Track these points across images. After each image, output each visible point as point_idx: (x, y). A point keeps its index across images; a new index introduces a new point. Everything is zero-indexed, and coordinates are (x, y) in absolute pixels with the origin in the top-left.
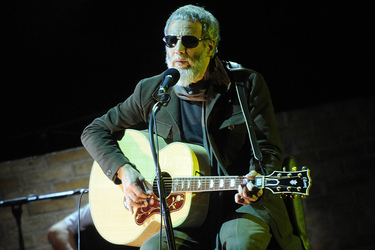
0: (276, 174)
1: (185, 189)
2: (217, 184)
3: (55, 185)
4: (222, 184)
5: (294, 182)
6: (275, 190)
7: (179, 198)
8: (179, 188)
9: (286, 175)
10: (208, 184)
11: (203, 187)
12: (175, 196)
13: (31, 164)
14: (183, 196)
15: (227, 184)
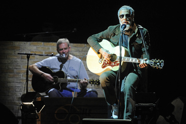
0: (153, 60)
2: (132, 60)
5: (158, 64)
6: (152, 65)
9: (156, 61)
10: (129, 60)
12: (117, 62)
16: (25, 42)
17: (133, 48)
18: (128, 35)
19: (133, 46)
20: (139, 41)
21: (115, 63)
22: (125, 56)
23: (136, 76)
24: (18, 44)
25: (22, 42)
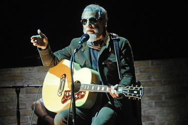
0: (128, 87)
1: (86, 89)
2: (101, 89)
3: (40, 81)
4: (103, 89)
5: (135, 92)
6: (127, 95)
7: (83, 93)
8: (83, 89)
9: (132, 88)
10: (97, 88)
11: (94, 89)
12: (81, 92)
13: (30, 70)
14: (85, 93)
15: (105, 89)
16: (31, 68)
17: (106, 70)
18: (98, 51)
19: (105, 66)
20: (114, 58)
21: (78, 95)
22: (92, 83)
23: (111, 111)
24: (19, 71)
25: (26, 68)
